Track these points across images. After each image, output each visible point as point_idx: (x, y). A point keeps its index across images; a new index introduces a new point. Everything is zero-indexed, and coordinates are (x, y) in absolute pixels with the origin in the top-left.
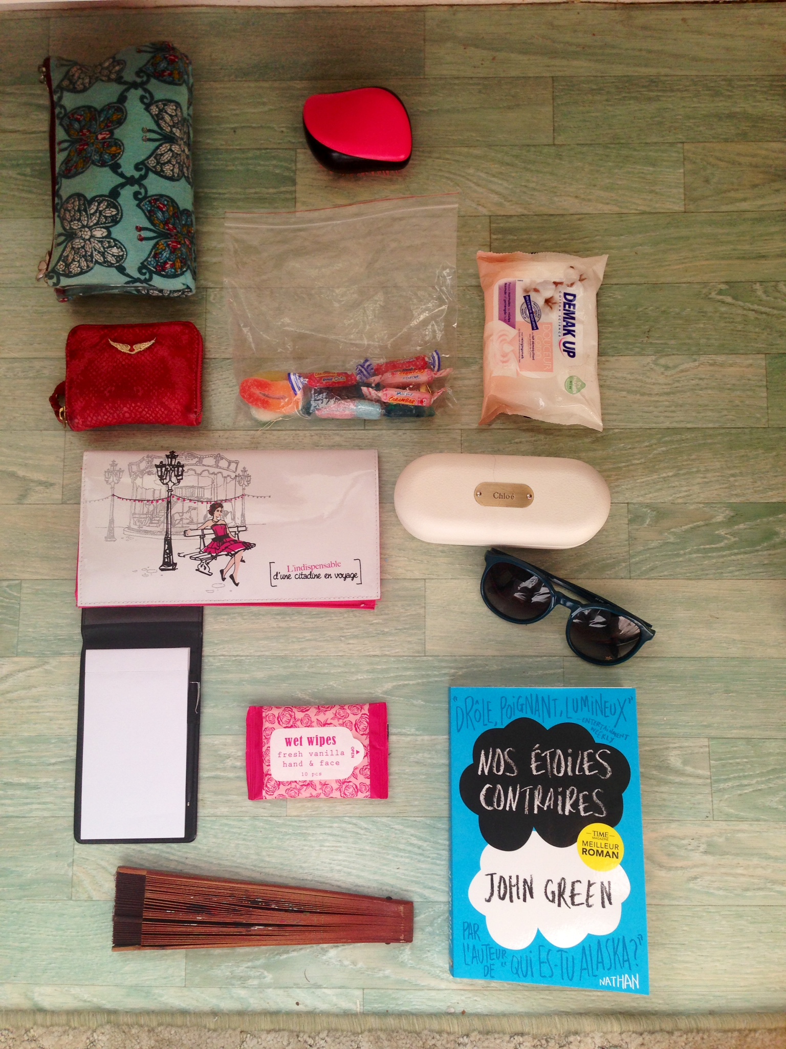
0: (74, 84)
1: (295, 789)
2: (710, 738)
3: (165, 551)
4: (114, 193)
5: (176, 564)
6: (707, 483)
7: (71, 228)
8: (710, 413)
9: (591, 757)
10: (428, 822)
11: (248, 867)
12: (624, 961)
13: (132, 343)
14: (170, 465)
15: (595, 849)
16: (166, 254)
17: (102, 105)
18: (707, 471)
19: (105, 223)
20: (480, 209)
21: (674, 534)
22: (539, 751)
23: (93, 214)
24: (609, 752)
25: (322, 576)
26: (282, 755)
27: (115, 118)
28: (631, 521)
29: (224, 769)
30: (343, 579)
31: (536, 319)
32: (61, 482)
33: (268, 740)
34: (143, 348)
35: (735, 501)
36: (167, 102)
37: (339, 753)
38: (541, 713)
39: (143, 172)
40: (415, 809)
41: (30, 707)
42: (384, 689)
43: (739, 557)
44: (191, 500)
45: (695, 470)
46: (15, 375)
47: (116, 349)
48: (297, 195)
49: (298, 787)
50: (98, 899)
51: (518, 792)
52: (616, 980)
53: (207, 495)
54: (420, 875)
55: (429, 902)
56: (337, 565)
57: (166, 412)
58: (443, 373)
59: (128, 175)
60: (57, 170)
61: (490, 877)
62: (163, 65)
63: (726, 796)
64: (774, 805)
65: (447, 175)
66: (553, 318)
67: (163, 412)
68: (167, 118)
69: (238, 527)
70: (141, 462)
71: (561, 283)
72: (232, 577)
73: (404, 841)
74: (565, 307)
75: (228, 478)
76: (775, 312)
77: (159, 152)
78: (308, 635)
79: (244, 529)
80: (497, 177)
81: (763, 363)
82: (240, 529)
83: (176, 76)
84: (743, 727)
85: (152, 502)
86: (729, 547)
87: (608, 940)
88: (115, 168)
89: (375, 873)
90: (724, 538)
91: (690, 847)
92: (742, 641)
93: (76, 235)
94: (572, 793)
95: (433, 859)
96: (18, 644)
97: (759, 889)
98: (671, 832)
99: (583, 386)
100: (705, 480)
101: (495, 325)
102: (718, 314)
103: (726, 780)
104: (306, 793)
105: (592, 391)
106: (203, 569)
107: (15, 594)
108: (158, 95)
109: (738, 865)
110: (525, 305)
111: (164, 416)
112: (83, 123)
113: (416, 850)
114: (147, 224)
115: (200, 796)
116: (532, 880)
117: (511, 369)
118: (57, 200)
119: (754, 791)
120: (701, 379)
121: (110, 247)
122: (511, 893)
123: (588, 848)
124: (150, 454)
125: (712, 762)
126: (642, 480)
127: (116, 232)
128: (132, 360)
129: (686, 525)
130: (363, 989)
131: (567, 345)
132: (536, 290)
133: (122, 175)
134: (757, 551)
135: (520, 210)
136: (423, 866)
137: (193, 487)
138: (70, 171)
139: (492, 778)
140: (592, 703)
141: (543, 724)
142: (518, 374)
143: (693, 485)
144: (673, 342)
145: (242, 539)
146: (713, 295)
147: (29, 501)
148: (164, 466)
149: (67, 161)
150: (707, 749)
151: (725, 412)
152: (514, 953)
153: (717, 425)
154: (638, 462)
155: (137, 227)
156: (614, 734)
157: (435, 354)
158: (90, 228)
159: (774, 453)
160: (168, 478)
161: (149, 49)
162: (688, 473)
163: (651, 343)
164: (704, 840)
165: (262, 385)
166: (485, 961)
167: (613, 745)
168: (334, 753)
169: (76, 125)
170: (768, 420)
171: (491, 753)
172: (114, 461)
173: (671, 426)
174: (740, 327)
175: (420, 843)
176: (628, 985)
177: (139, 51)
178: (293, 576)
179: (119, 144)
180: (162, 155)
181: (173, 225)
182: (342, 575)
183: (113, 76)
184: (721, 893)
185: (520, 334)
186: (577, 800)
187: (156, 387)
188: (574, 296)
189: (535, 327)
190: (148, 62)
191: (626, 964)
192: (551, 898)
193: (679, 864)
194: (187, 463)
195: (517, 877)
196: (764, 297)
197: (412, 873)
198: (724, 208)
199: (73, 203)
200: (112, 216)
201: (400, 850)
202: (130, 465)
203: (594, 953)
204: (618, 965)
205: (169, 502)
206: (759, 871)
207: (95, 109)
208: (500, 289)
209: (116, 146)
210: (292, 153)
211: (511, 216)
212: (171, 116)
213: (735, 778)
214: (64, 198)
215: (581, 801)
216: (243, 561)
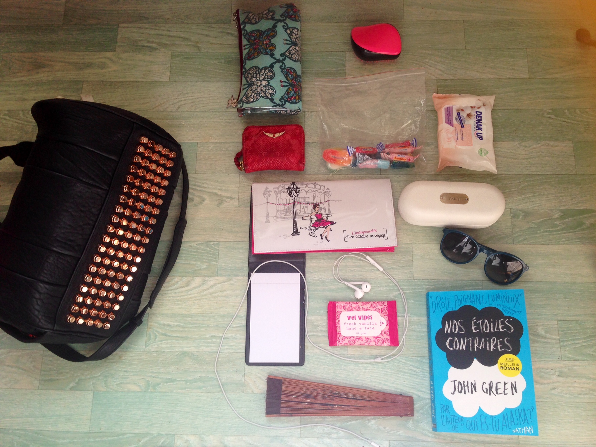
0: (251, 21)
1: (353, 341)
2: (558, 321)
3: (294, 226)
4: (272, 66)
5: (299, 232)
6: (549, 200)
7: (251, 81)
8: (548, 168)
9: (503, 323)
10: (419, 359)
11: (330, 379)
12: (525, 420)
13: (274, 133)
14: (293, 188)
15: (507, 366)
16: (292, 93)
17: (265, 30)
18: (548, 194)
19: (267, 79)
20: (432, 76)
21: (534, 223)
22: (476, 321)
23: (262, 75)
24: (511, 320)
25: (369, 236)
26: (346, 324)
27: (271, 34)
28: (513, 217)
29: (317, 332)
30: (378, 237)
31: (463, 123)
32: (238, 197)
33: (339, 317)
34: (279, 135)
35: (563, 208)
36: (294, 28)
37: (374, 323)
38: (476, 302)
39: (284, 58)
40: (412, 353)
41: (224, 300)
42: (394, 295)
43: (567, 234)
44: (304, 203)
45: (542, 194)
46: (216, 150)
47: (267, 136)
48: (346, 71)
49: (354, 339)
50: (257, 392)
51: (466, 341)
52: (521, 430)
53: (312, 200)
54: (415, 385)
55: (420, 398)
56: (375, 231)
57: (290, 163)
58: (418, 148)
59: (278, 58)
60: (243, 57)
61: (453, 382)
62: (291, 13)
63: (568, 349)
64: (591, 353)
65: (416, 62)
66: (471, 123)
67: (288, 164)
68: (294, 35)
69: (327, 215)
70: (279, 187)
71: (475, 107)
72: (326, 237)
73: (406, 368)
74: (476, 117)
75: (321, 193)
76: (576, 122)
77: (290, 49)
78: (356, 269)
79: (330, 215)
80: (440, 63)
81: (572, 145)
82: (328, 215)
83: (297, 18)
84: (573, 315)
85: (286, 205)
86: (562, 230)
87: (516, 410)
88: (272, 55)
89: (393, 383)
90: (558, 226)
91: (551, 373)
92: (571, 274)
93: (253, 84)
94: (494, 340)
95: (421, 377)
96: (218, 271)
97: (586, 394)
98: (541, 366)
99: (487, 153)
100: (548, 198)
101: (443, 126)
102: (548, 123)
103: (567, 341)
104: (358, 343)
105: (491, 155)
106: (312, 234)
107: (216, 248)
108: (290, 26)
109: (575, 382)
110: (457, 117)
111: (288, 165)
112: (256, 37)
113: (413, 372)
114: (285, 80)
115: (306, 344)
116: (475, 383)
117: (453, 145)
118: (243, 70)
119: (581, 346)
120: (542, 152)
121: (268, 89)
122: (465, 389)
123: (503, 366)
124: (283, 183)
125: (560, 332)
126: (517, 198)
127: (272, 83)
128: (274, 140)
129: (540, 219)
130: (389, 441)
131: (478, 134)
132: (462, 110)
133: (275, 59)
134: (575, 232)
135: (451, 77)
136: (417, 380)
137: (304, 197)
138: (250, 57)
139: (452, 334)
140: (502, 297)
141: (477, 308)
142: (455, 147)
143: (542, 201)
144: (527, 135)
145: (329, 220)
146: (546, 115)
147: (223, 206)
148: (291, 188)
149: (248, 53)
150: (557, 326)
151: (555, 167)
152: (468, 419)
153: (552, 173)
154: (514, 190)
155: (281, 81)
156: (514, 311)
157: (414, 140)
158: (261, 81)
159: (580, 186)
160: (292, 194)
161: (285, 6)
162: (539, 195)
163: (517, 136)
164: (558, 370)
165: (334, 152)
166: (453, 423)
167: (513, 316)
168: (372, 323)
169: (253, 38)
170: (576, 171)
171: (451, 322)
172: (267, 187)
173: (529, 173)
174: (559, 129)
175: (415, 369)
176: (527, 432)
177: (281, 7)
178: (355, 237)
179: (274, 46)
180: (292, 50)
181: (295, 81)
182: (378, 236)
183: (269, 17)
184: (568, 396)
185: (456, 129)
186: (497, 343)
187: (286, 152)
188: (481, 113)
189: (463, 126)
190: (285, 11)
191: (526, 421)
192: (485, 391)
193: (546, 382)
194: (301, 187)
195: (468, 382)
196: (570, 116)
197: (411, 384)
198: (547, 77)
199: (253, 70)
200: (270, 76)
201: (405, 372)
202: (274, 189)
203: (509, 416)
204: (522, 423)
205: (294, 205)
206: (586, 385)
207: (262, 31)
208: (445, 109)
209: (272, 46)
210: (344, 53)
211: (446, 80)
212: (295, 34)
213: (571, 340)
214: (247, 69)
215: (499, 344)
216: (331, 230)
